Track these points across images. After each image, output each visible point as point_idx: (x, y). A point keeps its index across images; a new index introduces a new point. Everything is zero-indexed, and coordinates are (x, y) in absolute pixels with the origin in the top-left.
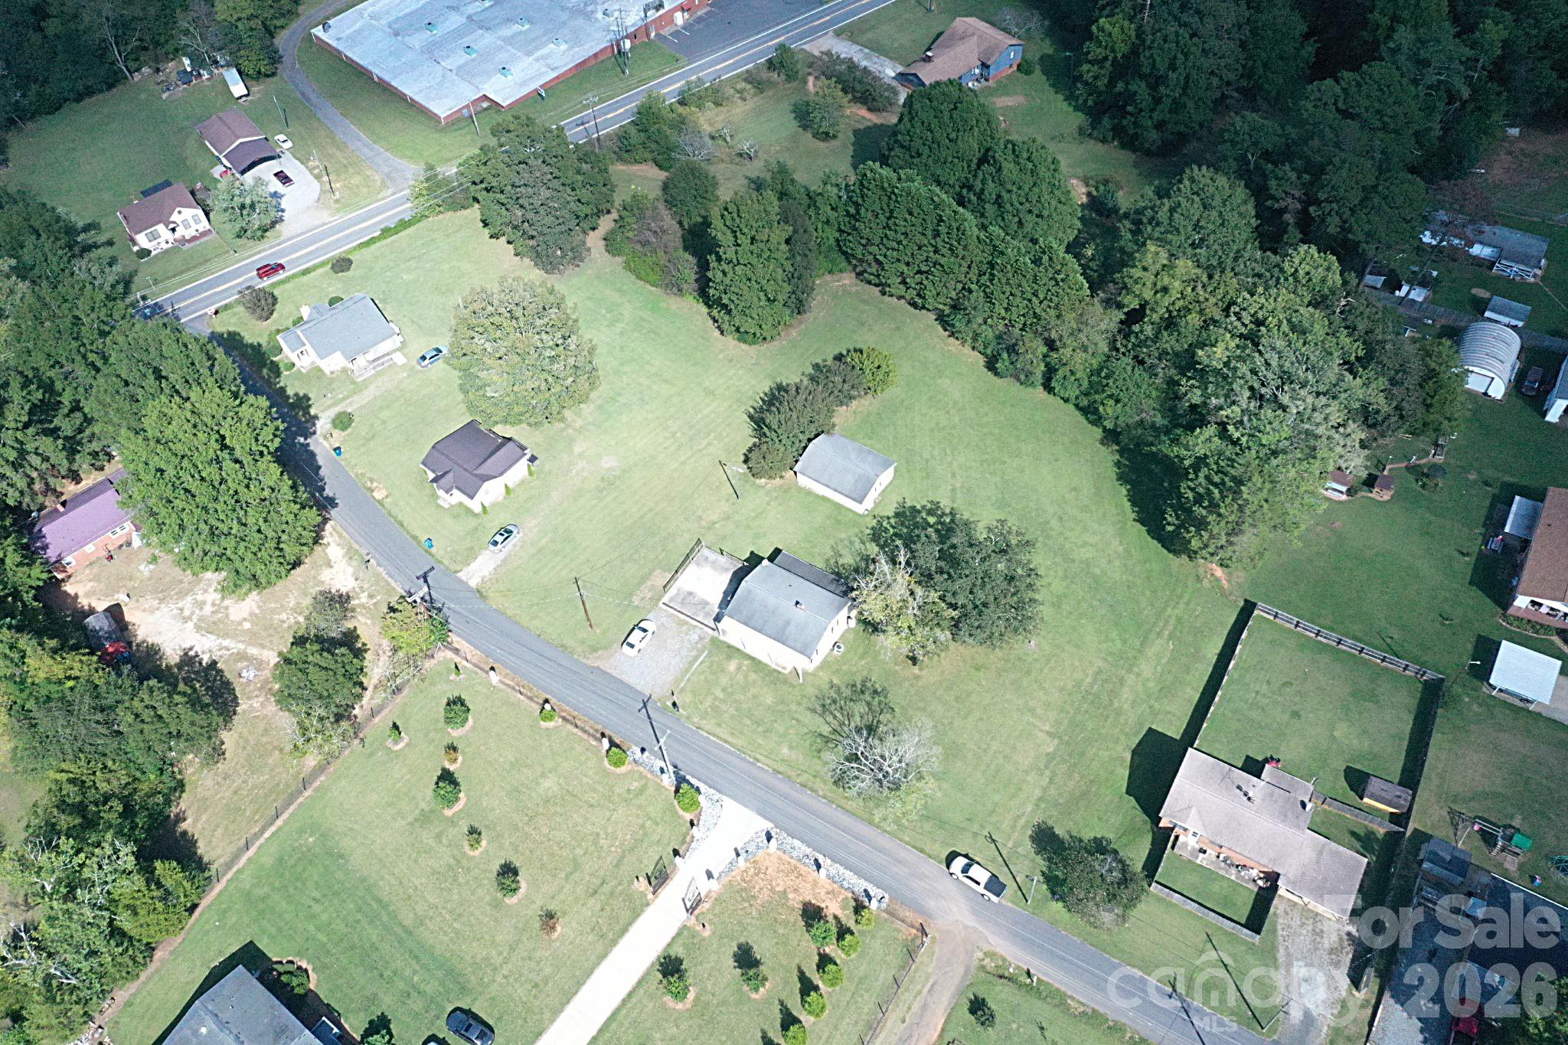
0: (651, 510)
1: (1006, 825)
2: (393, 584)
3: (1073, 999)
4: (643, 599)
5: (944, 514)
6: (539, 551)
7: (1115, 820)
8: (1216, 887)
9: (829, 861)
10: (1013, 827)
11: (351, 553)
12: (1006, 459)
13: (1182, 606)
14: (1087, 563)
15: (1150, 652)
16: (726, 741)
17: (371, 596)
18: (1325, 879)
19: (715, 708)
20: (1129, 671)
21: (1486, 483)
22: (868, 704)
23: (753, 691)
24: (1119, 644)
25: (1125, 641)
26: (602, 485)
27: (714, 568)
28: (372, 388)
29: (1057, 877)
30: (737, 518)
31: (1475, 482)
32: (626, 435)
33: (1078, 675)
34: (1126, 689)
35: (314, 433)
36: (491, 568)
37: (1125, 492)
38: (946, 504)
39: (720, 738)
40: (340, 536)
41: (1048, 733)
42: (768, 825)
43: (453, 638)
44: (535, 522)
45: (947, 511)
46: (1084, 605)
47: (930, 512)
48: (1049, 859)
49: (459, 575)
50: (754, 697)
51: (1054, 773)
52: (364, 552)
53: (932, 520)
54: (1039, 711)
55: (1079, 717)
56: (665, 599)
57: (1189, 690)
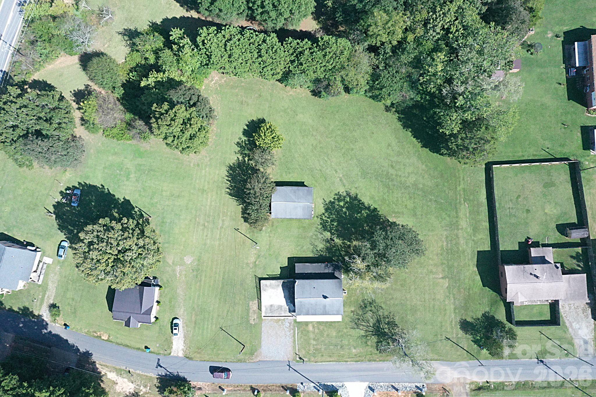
0: (224, 272)
1: (449, 329)
2: (148, 375)
3: (506, 382)
4: (254, 319)
5: (345, 197)
6: (195, 323)
7: (486, 301)
8: (535, 311)
9: (397, 384)
10: (452, 328)
11: (119, 372)
12: (352, 146)
13: (462, 183)
14: (415, 185)
15: (461, 214)
16: (330, 361)
17: (145, 386)
18: (575, 291)
19: (316, 350)
20: (458, 229)
21: (557, 36)
22: (371, 311)
23: (326, 334)
24: (447, 218)
25: (449, 216)
26: (195, 273)
27: (273, 288)
28: (50, 284)
29: (478, 339)
30: (263, 254)
31: (552, 37)
32: (183, 240)
33: (440, 244)
34: (461, 239)
35: (47, 324)
36: (182, 342)
37: (410, 134)
38: (342, 191)
39: (328, 362)
40: (107, 367)
41: (442, 278)
42: (366, 384)
43: (193, 383)
44: (182, 310)
45: (345, 194)
46: (425, 207)
47: (339, 200)
48: (472, 334)
49: (172, 354)
50: (328, 335)
51: (454, 294)
52: (124, 368)
53: (342, 204)
54: (434, 270)
55: (450, 263)
56: (263, 314)
57: (483, 224)
